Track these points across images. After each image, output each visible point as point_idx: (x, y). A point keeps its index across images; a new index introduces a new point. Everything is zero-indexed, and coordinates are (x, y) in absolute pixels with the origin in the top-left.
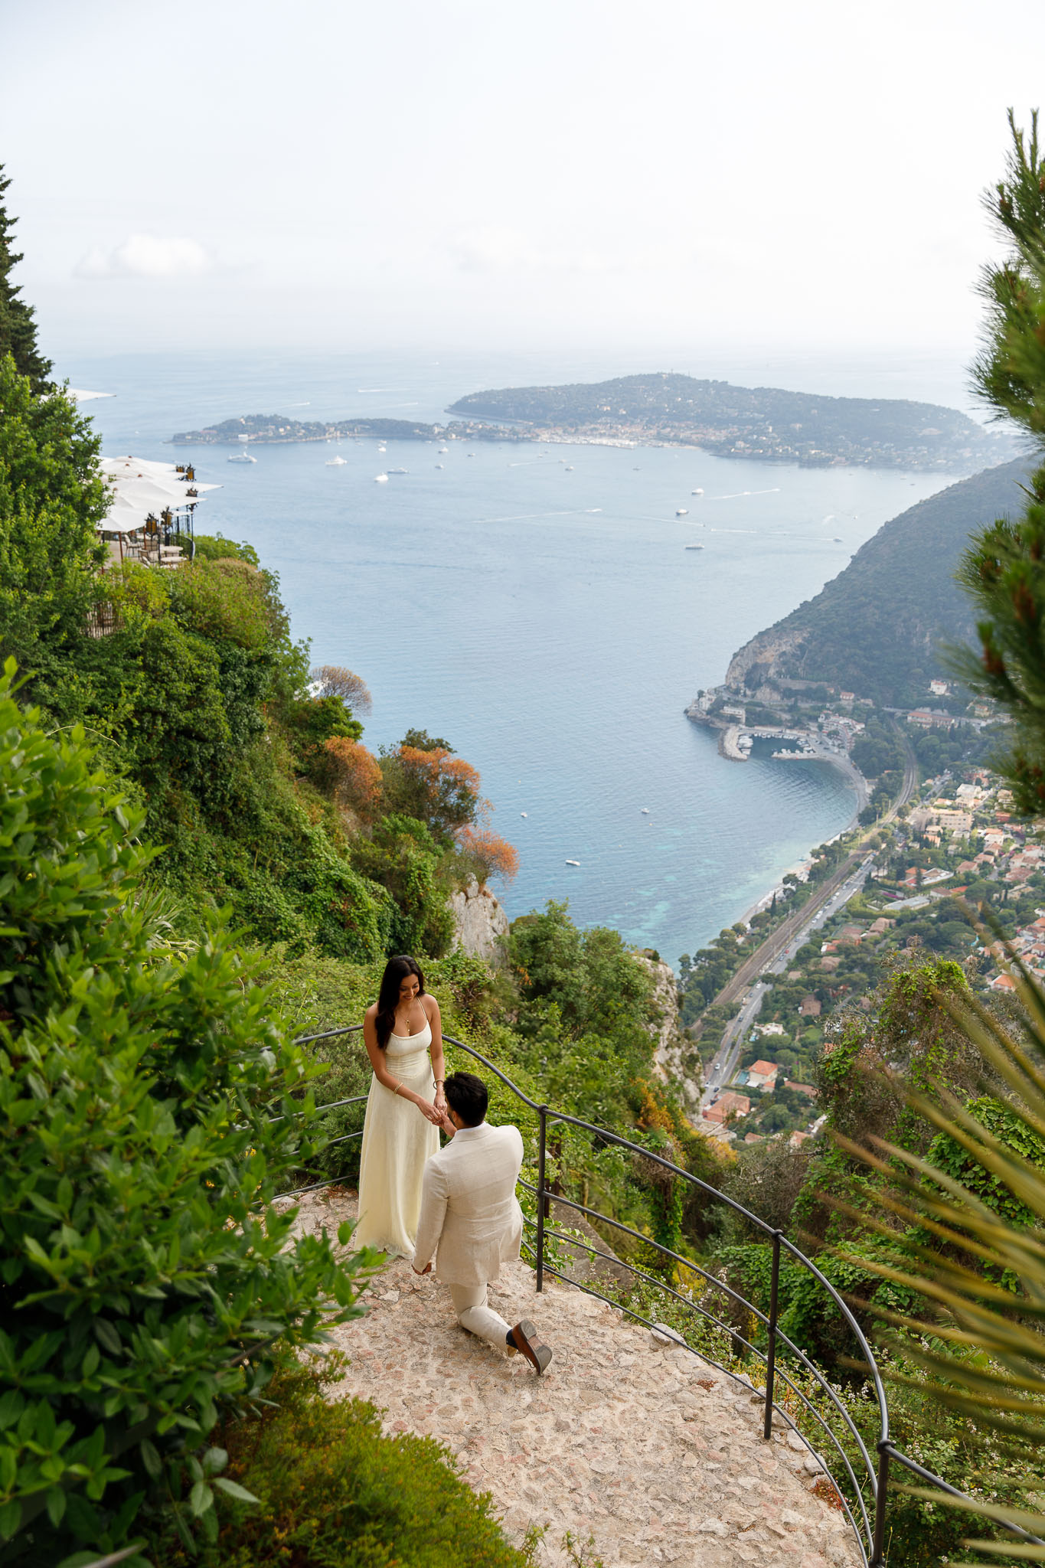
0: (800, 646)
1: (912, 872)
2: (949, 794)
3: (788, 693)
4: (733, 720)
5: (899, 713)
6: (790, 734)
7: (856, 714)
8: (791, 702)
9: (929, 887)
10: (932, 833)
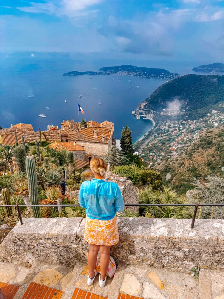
0: (146, 104)
1: (160, 134)
2: (165, 124)
3: (145, 111)
4: (138, 114)
5: (159, 113)
6: (145, 116)
7: (154, 113)
8: (145, 112)
9: (162, 136)
10: (163, 129)
